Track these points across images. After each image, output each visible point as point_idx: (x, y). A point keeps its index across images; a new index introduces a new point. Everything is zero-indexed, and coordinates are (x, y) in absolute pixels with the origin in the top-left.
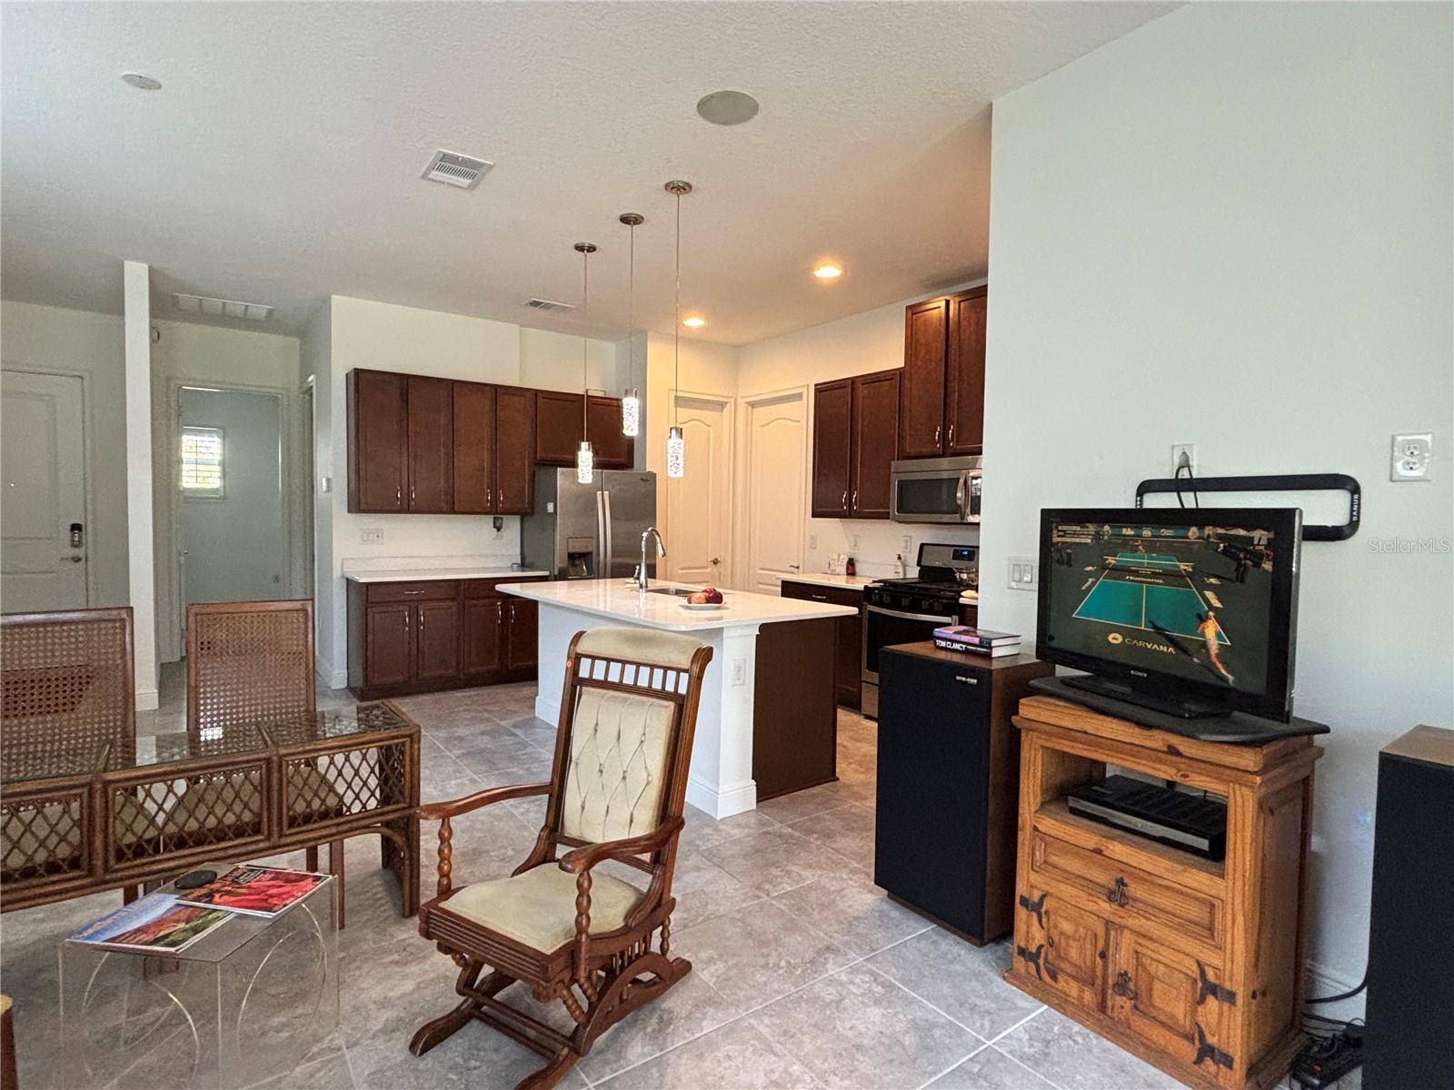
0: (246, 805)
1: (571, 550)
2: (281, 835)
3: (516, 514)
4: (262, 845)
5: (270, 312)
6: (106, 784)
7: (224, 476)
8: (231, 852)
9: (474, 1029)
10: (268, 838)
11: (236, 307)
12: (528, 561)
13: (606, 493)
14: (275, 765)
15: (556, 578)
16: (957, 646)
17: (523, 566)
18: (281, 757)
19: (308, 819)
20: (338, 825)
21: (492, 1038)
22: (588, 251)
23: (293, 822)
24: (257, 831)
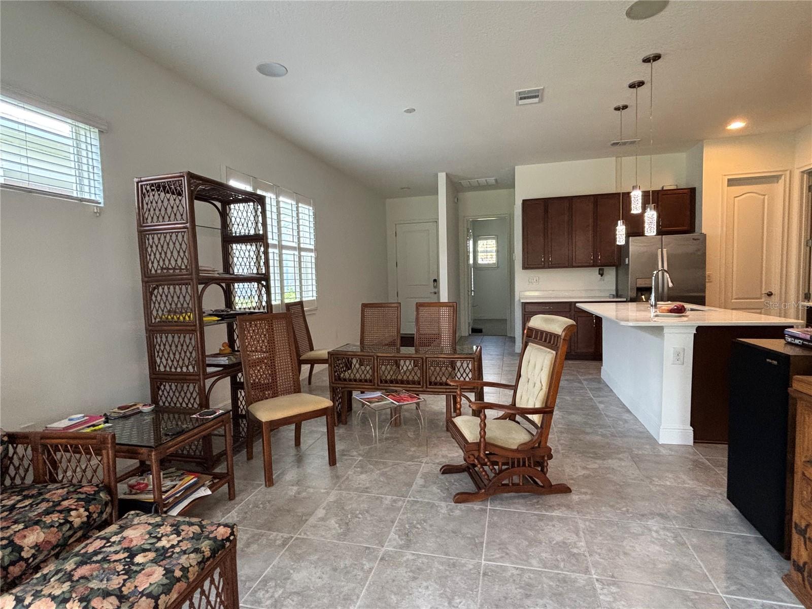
0: (416, 374)
1: (638, 286)
2: (427, 387)
3: (613, 266)
4: (420, 389)
5: (496, 180)
6: (378, 357)
7: (498, 256)
8: (412, 389)
9: (465, 474)
10: (422, 387)
11: (482, 181)
12: (620, 293)
13: (665, 250)
14: (424, 360)
15: (629, 302)
16: (797, 341)
17: (617, 296)
18: (426, 358)
19: (436, 384)
20: (446, 389)
21: (469, 480)
22: (623, 109)
23: (430, 384)
24: (419, 384)
